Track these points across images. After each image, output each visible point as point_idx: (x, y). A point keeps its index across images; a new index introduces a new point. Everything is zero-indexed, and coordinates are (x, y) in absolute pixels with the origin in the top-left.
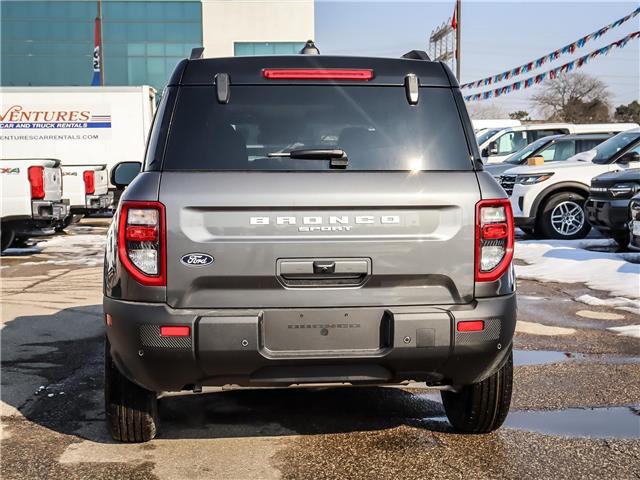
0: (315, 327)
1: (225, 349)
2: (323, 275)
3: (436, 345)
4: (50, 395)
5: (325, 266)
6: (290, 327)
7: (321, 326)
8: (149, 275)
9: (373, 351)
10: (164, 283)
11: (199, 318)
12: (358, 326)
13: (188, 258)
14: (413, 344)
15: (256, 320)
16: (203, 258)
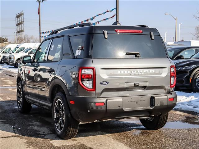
0: (134, 101)
1: (114, 108)
2: (136, 87)
3: (165, 105)
4: (19, 129)
5: (138, 84)
6: (128, 102)
7: (136, 101)
8: (90, 88)
9: (148, 108)
10: (95, 90)
11: (107, 100)
12: (145, 101)
13: (102, 83)
14: (159, 105)
15: (122, 100)
16: (106, 83)
